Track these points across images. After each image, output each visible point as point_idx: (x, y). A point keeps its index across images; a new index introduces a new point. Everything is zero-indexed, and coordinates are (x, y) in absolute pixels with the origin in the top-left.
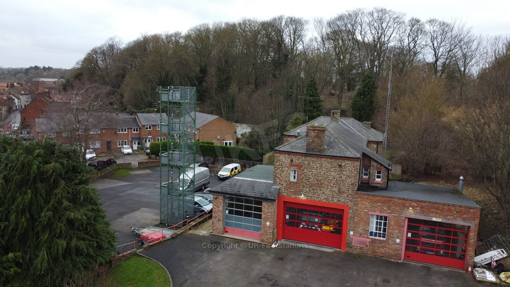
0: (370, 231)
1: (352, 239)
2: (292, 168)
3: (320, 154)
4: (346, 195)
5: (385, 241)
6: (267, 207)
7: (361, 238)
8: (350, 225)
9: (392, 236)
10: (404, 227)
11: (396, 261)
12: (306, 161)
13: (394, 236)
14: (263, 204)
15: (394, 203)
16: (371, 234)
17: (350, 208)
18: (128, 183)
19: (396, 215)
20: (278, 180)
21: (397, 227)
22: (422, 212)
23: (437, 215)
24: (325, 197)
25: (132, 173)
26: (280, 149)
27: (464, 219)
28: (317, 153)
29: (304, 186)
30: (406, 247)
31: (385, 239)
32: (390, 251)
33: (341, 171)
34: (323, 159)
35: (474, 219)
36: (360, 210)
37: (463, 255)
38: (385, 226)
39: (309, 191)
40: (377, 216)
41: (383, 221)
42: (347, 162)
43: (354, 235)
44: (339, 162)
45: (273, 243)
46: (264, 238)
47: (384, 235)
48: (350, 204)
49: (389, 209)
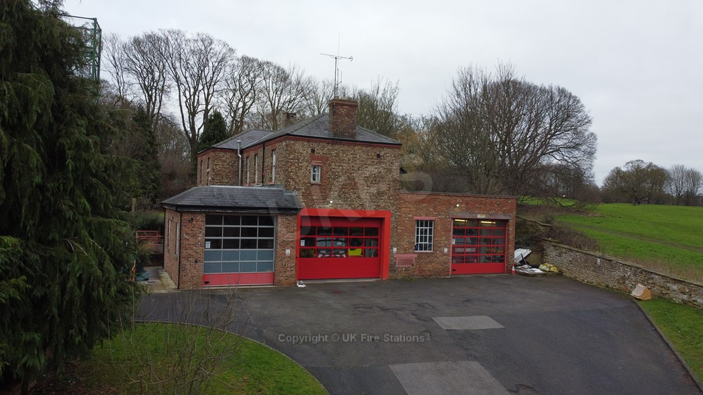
0: (416, 243)
1: (396, 258)
2: (314, 163)
4: (386, 197)
6: (285, 224)
7: (406, 256)
8: (393, 238)
10: (450, 231)
11: (445, 277)
12: (335, 150)
13: (441, 245)
14: (277, 222)
15: (440, 202)
17: (392, 215)
19: (443, 217)
20: (292, 183)
21: (444, 233)
22: (468, 209)
23: (481, 211)
24: (361, 202)
26: (295, 134)
27: (504, 213)
28: (348, 139)
29: (331, 190)
30: (453, 257)
31: (432, 251)
32: (439, 266)
33: (380, 163)
34: (356, 148)
35: (512, 211)
36: (404, 215)
37: (502, 256)
38: (430, 233)
39: (339, 196)
40: (422, 221)
41: (428, 228)
42: (387, 150)
43: (398, 252)
44: (377, 150)
45: (295, 284)
46: (281, 278)
47: (430, 245)
48: (391, 208)
49: (435, 210)
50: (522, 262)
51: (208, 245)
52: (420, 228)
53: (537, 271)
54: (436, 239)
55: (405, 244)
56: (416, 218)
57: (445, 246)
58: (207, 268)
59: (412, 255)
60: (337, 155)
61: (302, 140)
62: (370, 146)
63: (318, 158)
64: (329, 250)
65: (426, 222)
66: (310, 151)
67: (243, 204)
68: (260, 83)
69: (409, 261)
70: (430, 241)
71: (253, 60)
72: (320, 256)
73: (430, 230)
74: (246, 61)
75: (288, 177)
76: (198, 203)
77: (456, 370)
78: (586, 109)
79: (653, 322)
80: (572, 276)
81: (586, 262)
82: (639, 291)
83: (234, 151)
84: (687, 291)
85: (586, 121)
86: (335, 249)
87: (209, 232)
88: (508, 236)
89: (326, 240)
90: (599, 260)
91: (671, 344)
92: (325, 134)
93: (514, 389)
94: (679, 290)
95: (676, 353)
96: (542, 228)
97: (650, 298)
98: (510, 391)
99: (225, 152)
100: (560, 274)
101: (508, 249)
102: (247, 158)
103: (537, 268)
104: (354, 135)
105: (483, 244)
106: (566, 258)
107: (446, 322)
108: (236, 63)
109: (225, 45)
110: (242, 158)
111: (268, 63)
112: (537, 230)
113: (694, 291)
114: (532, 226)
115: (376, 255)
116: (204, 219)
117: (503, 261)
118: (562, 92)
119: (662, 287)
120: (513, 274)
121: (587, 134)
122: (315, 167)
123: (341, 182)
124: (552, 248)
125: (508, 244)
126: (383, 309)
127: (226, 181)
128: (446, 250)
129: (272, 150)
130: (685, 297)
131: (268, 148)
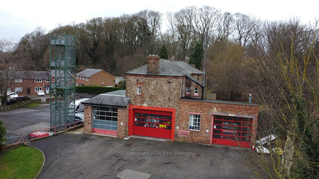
0: (190, 126)
1: (178, 132)
2: (138, 85)
3: (156, 75)
4: (173, 102)
5: (200, 132)
6: (121, 112)
7: (184, 131)
8: (177, 122)
9: (203, 128)
10: (211, 121)
11: (207, 145)
12: (148, 80)
13: (205, 128)
14: (118, 111)
15: (204, 106)
16: (190, 128)
17: (176, 111)
18: (36, 110)
19: (206, 113)
20: (129, 94)
21: (206, 122)
22: (222, 111)
23: (232, 112)
24: (160, 104)
25: (41, 105)
26: (130, 73)
27: (249, 114)
28: (154, 74)
29: (146, 98)
30: (213, 135)
31: (199, 130)
32: (203, 138)
33: (170, 85)
34: (158, 78)
35: (255, 113)
36: (183, 111)
38: (199, 121)
41: (197, 119)
42: (173, 79)
43: (179, 129)
44: (168, 79)
45: (125, 137)
46: (119, 134)
48: (176, 108)
49: (201, 110)
51: (94, 118)
54: (202, 125)
55: (183, 125)
56: (189, 113)
57: (207, 129)
59: (187, 131)
60: (149, 82)
61: (133, 76)
62: (165, 77)
63: (140, 84)
65: (196, 116)
66: (136, 81)
69: (186, 134)
70: (199, 125)
72: (145, 126)
75: (127, 92)
86: (152, 123)
101: (252, 135)
115: (171, 129)
116: (91, 108)
123: (151, 94)
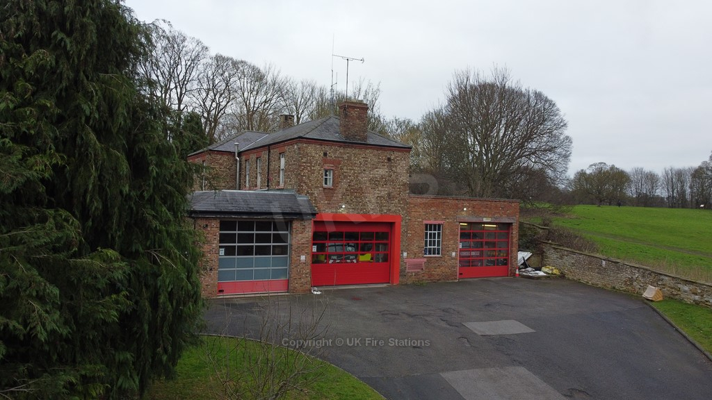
0: (425, 247)
1: (406, 263)
2: (326, 166)
3: (363, 142)
4: (397, 201)
5: (441, 258)
6: (300, 230)
7: (416, 260)
8: (403, 243)
9: (446, 249)
10: (457, 236)
11: (453, 281)
12: (347, 153)
13: (449, 249)
14: (293, 227)
15: (448, 205)
16: (426, 251)
17: (402, 219)
19: (450, 220)
21: (451, 237)
22: (474, 213)
23: (487, 215)
26: (307, 136)
28: (360, 142)
29: (343, 194)
30: (460, 261)
31: (440, 255)
32: (447, 270)
33: (391, 166)
34: (368, 151)
35: (515, 214)
36: (414, 220)
37: (505, 259)
38: (439, 237)
39: (351, 200)
40: (431, 225)
41: (436, 232)
42: (397, 154)
43: (409, 256)
44: (388, 154)
45: (310, 290)
46: (295, 284)
47: (438, 250)
48: (402, 213)
49: (444, 215)
50: (525, 265)
51: (222, 252)
52: (429, 232)
53: (541, 273)
54: (445, 243)
55: (415, 248)
56: (425, 222)
57: (453, 250)
58: (221, 276)
59: (422, 260)
60: (349, 159)
61: (315, 143)
62: (381, 149)
63: (331, 162)
64: (339, 256)
65: (435, 225)
66: (322, 155)
67: (257, 209)
68: (236, 82)
69: (419, 266)
70: (438, 245)
71: (228, 59)
72: (331, 261)
73: (439, 234)
74: (219, 59)
75: (302, 181)
76: (213, 208)
77: (506, 376)
78: (561, 113)
79: (673, 323)
80: (575, 279)
81: (590, 264)
82: (650, 293)
83: (232, 154)
84: (699, 291)
85: (562, 124)
86: (346, 255)
87: (223, 239)
88: (512, 239)
89: (335, 246)
90: (604, 262)
91: (698, 344)
92: (335, 137)
93: (569, 394)
94: (691, 290)
95: (706, 353)
96: (541, 231)
97: (661, 299)
98: (565, 396)
99: (222, 155)
100: (562, 276)
101: (512, 252)
102: (246, 161)
103: (540, 270)
104: (365, 138)
105: (485, 248)
106: (569, 260)
107: (480, 328)
108: (210, 61)
109: (198, 43)
110: (240, 161)
111: (242, 62)
112: (535, 233)
113: (707, 291)
114: (529, 229)
115: (386, 259)
116: (218, 225)
117: (506, 264)
118: (538, 96)
119: (672, 288)
120: (517, 276)
121: (562, 137)
122: (326, 171)
123: (353, 186)
124: (552, 251)
125: (512, 247)
126: (410, 315)
127: (224, 184)
128: (454, 254)
129: (280, 154)
130: (697, 297)
131: (275, 152)
